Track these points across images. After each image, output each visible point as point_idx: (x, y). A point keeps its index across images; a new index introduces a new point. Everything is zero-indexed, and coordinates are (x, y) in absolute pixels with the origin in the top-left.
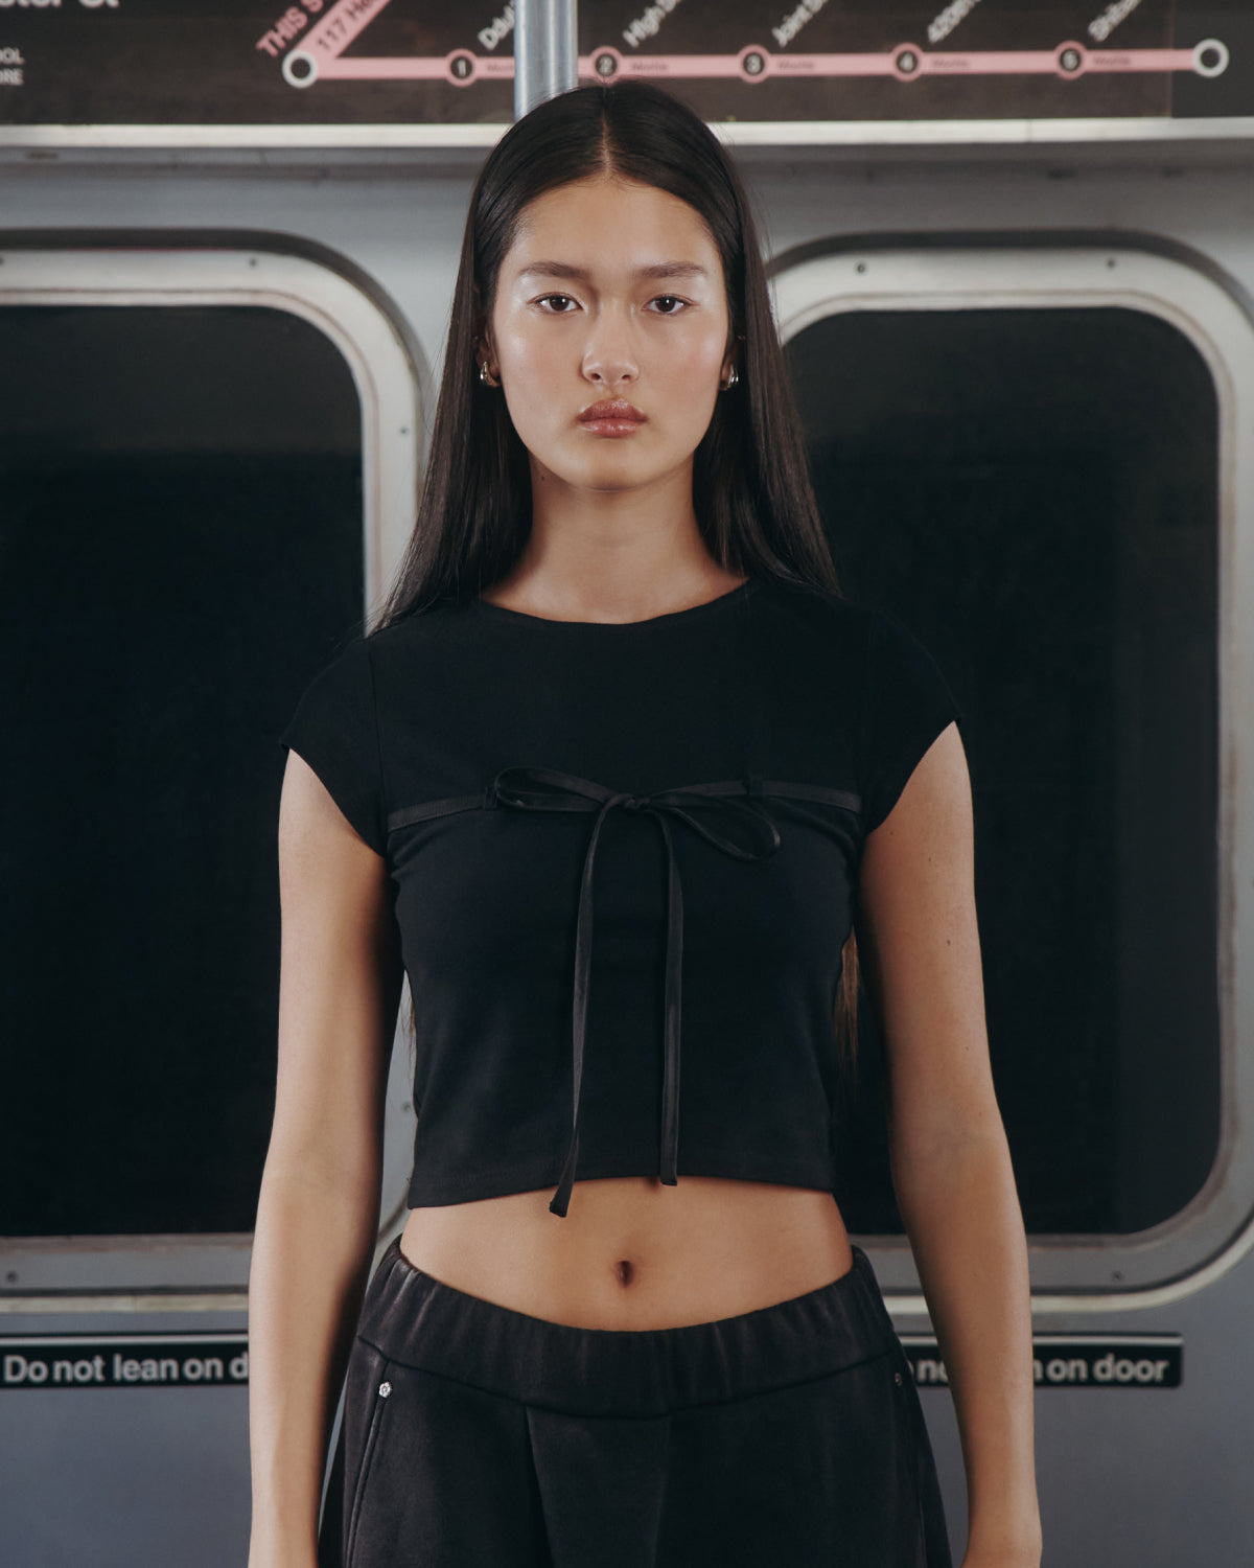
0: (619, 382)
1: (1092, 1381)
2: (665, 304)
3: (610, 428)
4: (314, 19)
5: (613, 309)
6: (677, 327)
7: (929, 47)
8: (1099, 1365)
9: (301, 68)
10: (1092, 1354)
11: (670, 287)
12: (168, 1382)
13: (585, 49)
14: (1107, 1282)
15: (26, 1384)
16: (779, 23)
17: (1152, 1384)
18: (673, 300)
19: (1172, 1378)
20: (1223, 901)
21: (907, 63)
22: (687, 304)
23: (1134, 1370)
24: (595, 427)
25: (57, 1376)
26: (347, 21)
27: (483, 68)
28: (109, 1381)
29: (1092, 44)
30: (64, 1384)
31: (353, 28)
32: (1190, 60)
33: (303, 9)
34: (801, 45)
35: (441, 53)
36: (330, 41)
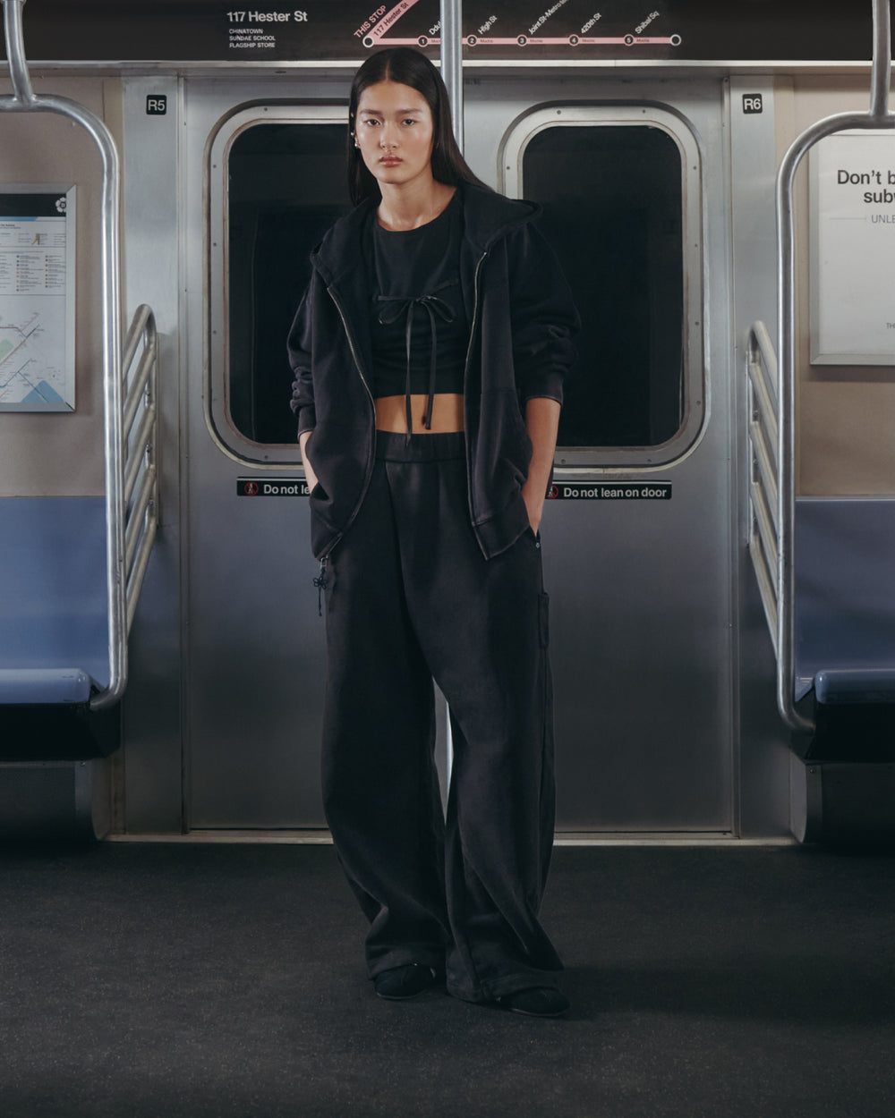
0: (391, 148)
1: (641, 497)
2: (409, 122)
3: (390, 163)
4: (373, 25)
5: (389, 125)
6: (414, 130)
7: (582, 35)
8: (643, 491)
9: (369, 41)
10: (641, 488)
11: (411, 117)
13: (464, 35)
14: (647, 463)
15: (271, 494)
16: (531, 27)
17: (661, 498)
18: (411, 121)
19: (668, 496)
20: (685, 330)
21: (574, 40)
22: (415, 122)
23: (655, 493)
24: (385, 163)
25: (282, 492)
26: (384, 26)
27: (430, 41)
29: (636, 35)
30: (284, 495)
31: (386, 28)
32: (669, 40)
33: (370, 22)
34: (538, 34)
35: (415, 36)
36: (378, 32)
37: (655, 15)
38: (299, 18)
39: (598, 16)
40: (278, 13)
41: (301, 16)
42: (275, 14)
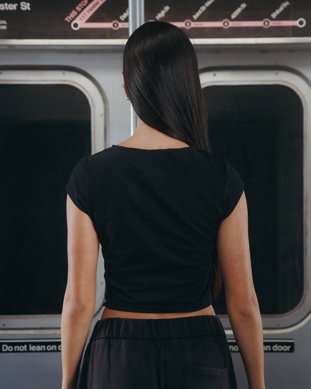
1: (272, 351)
4: (79, 13)
7: (231, 20)
8: (274, 347)
9: (76, 25)
10: (272, 344)
12: (43, 351)
14: (276, 326)
15: (8, 352)
16: (194, 14)
17: (287, 352)
19: (292, 350)
21: (226, 24)
23: (282, 348)
25: (15, 350)
26: (87, 14)
27: (121, 25)
28: (28, 351)
29: (272, 19)
30: (17, 352)
31: (89, 15)
32: (296, 23)
33: (76, 11)
34: (200, 19)
35: (110, 21)
36: (83, 18)
37: (286, 4)
38: (24, 7)
39: (244, 6)
40: (8, 3)
41: (25, 6)
42: (6, 4)
